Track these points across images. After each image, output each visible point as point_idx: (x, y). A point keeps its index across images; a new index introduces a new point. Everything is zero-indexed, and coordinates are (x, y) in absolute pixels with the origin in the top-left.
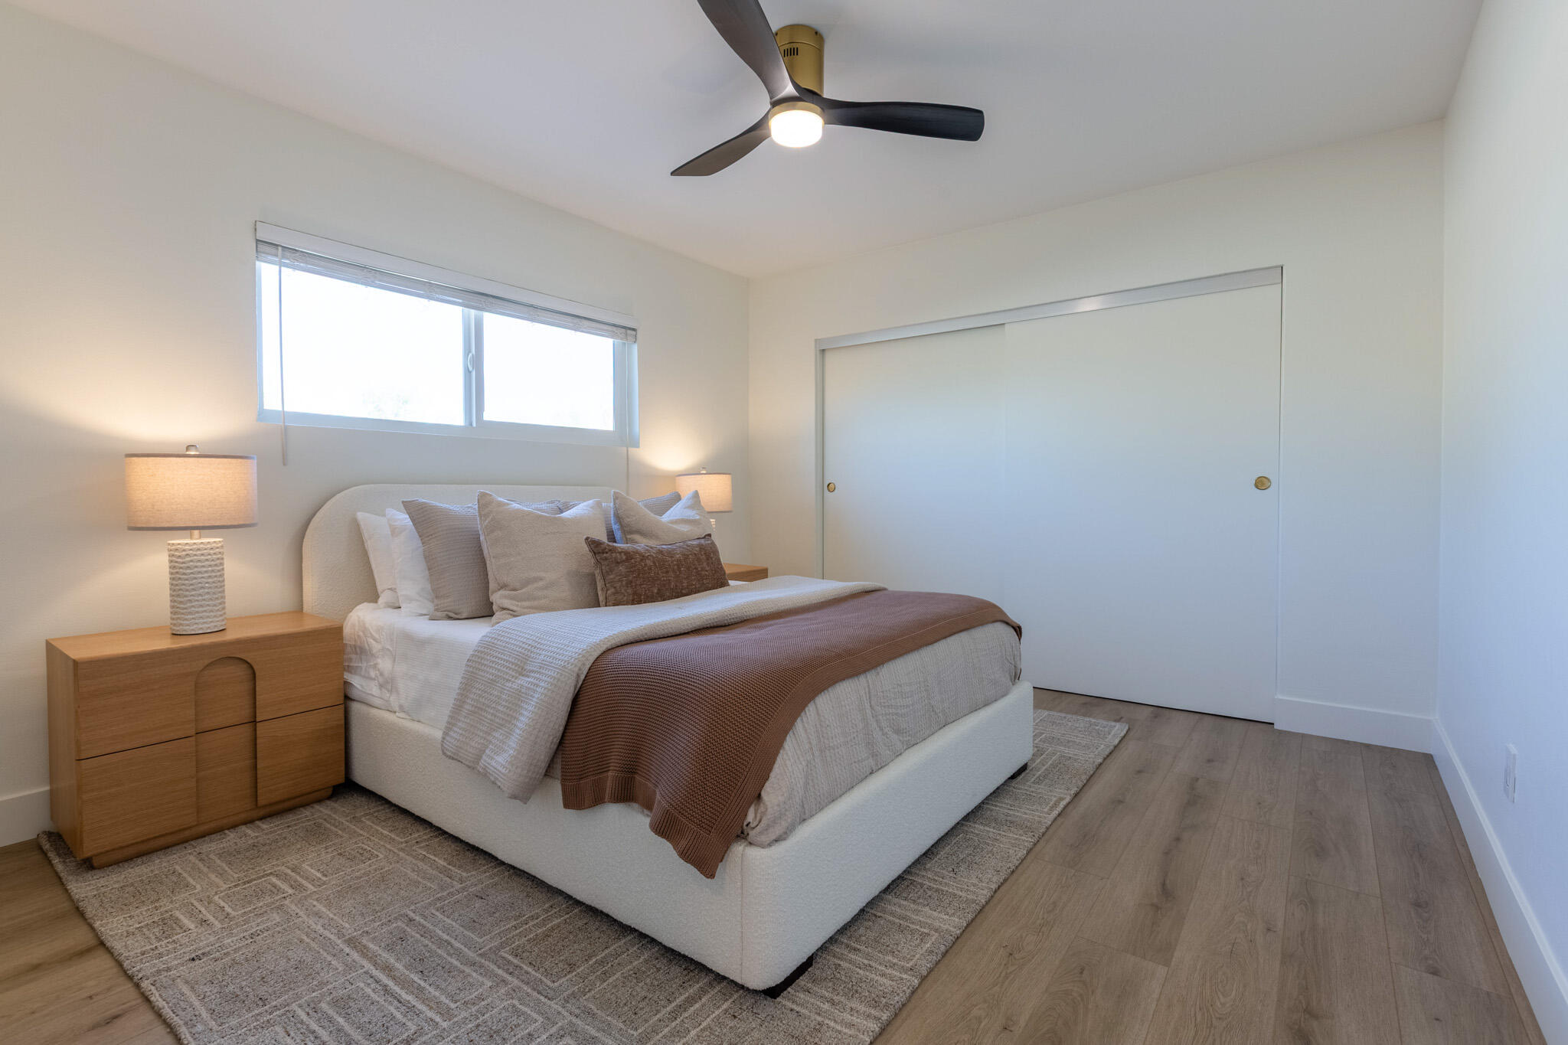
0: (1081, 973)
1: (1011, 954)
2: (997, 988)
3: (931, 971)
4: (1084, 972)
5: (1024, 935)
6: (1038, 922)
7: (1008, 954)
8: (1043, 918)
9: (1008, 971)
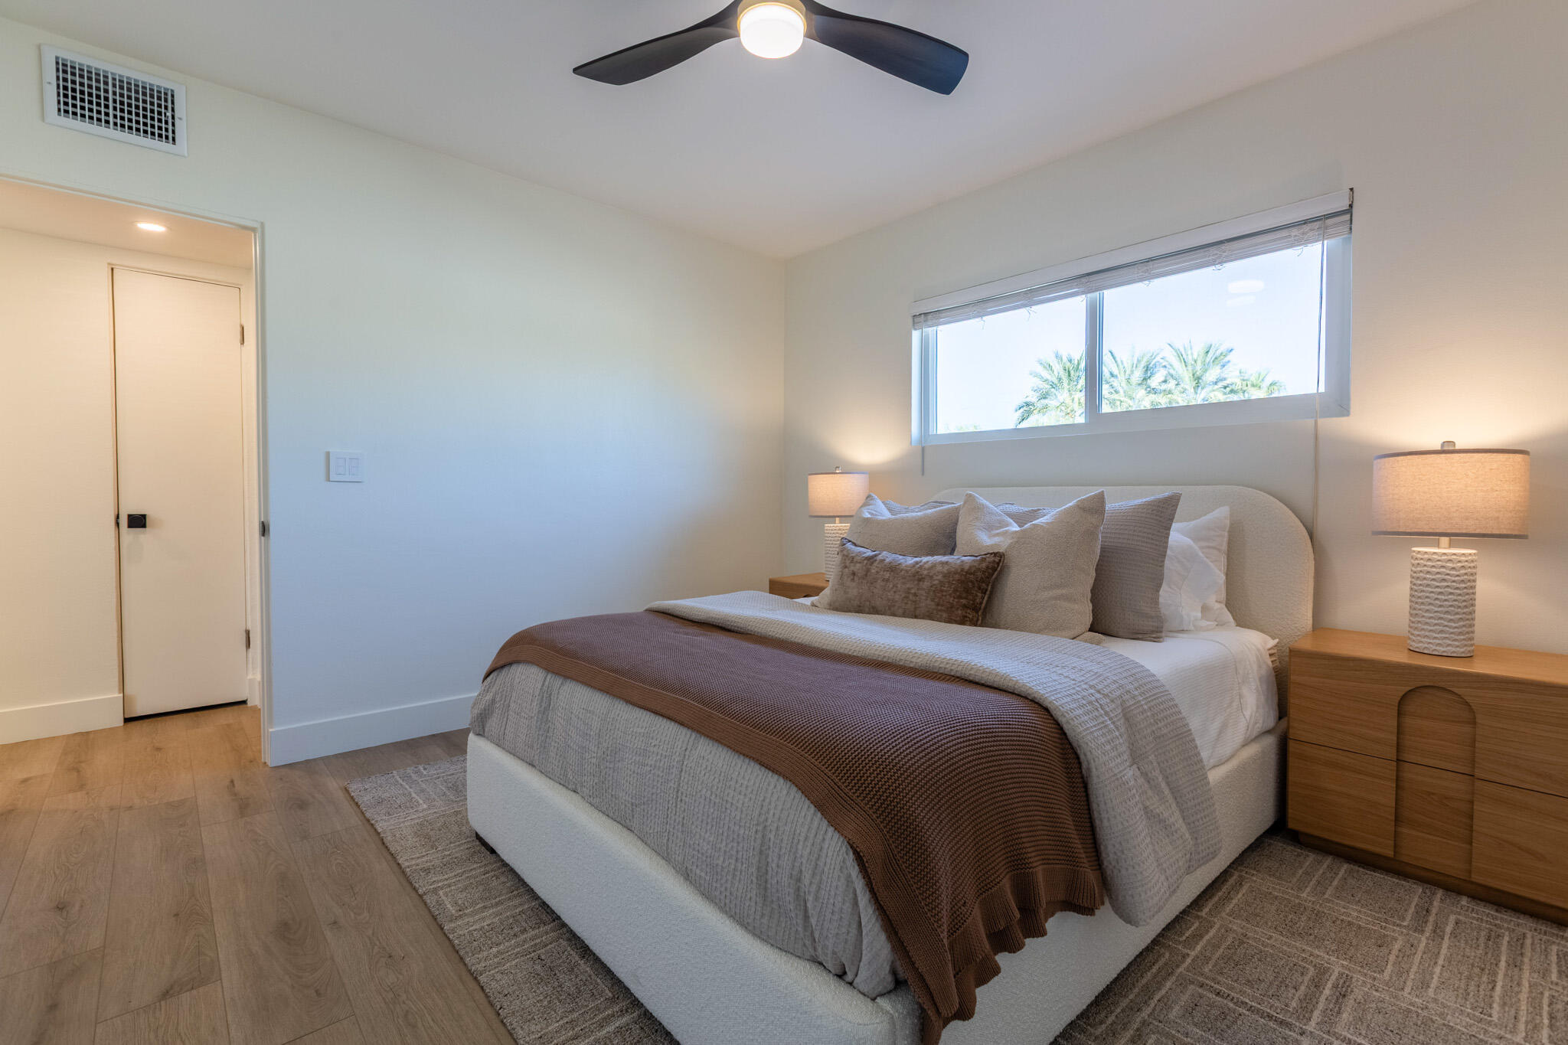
0: (317, 991)
1: (390, 957)
2: (370, 932)
3: (425, 904)
4: (315, 994)
5: (401, 977)
6: (404, 997)
7: (392, 954)
8: (404, 1003)
9: (376, 947)
